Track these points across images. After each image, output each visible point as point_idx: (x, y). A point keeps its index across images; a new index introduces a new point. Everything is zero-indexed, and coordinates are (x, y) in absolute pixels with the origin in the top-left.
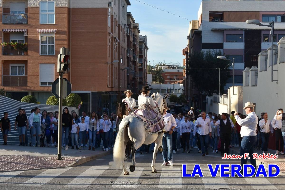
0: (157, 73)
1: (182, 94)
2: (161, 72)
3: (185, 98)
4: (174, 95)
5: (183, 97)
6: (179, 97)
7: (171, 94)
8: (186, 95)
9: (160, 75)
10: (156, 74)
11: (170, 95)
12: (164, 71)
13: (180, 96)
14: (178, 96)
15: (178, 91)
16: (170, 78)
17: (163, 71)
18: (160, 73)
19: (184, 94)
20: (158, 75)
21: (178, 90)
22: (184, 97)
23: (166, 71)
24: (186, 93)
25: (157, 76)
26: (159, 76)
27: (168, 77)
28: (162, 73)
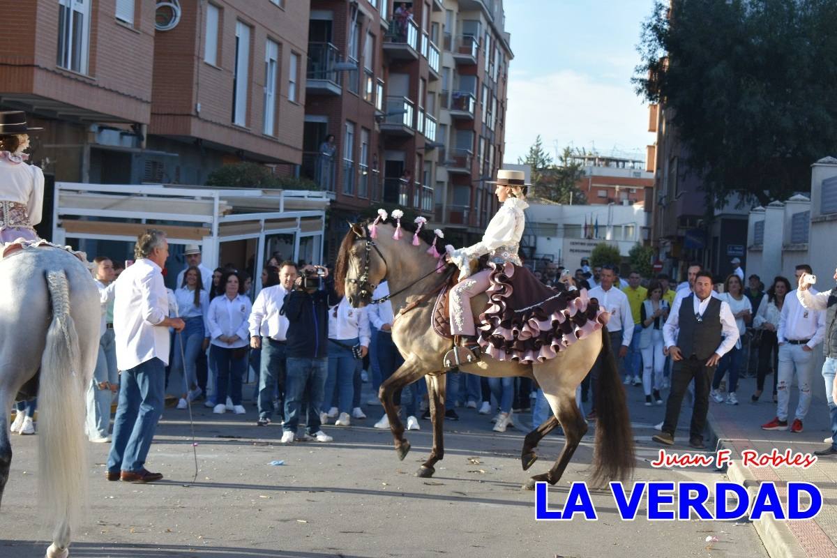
0: (563, 179)
1: (638, 243)
2: (577, 173)
3: (650, 259)
4: (608, 244)
5: (641, 254)
6: (628, 255)
7: (598, 242)
8: (652, 244)
9: (573, 183)
10: (558, 182)
11: (595, 245)
12: (588, 173)
13: (630, 252)
14: (625, 250)
15: (626, 234)
16: (606, 197)
17: (583, 172)
18: (575, 177)
19: (647, 242)
20: (567, 184)
21: (627, 227)
22: (646, 257)
23: (596, 172)
24: (652, 239)
25: (562, 186)
26: (570, 186)
27: (602, 193)
28: (578, 179)
